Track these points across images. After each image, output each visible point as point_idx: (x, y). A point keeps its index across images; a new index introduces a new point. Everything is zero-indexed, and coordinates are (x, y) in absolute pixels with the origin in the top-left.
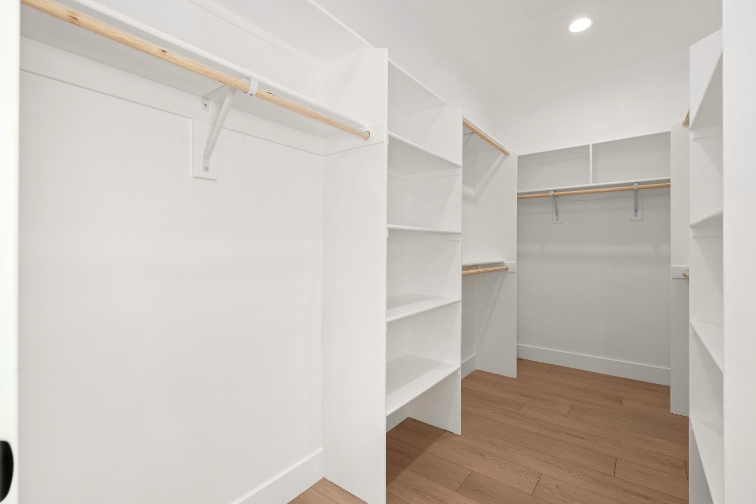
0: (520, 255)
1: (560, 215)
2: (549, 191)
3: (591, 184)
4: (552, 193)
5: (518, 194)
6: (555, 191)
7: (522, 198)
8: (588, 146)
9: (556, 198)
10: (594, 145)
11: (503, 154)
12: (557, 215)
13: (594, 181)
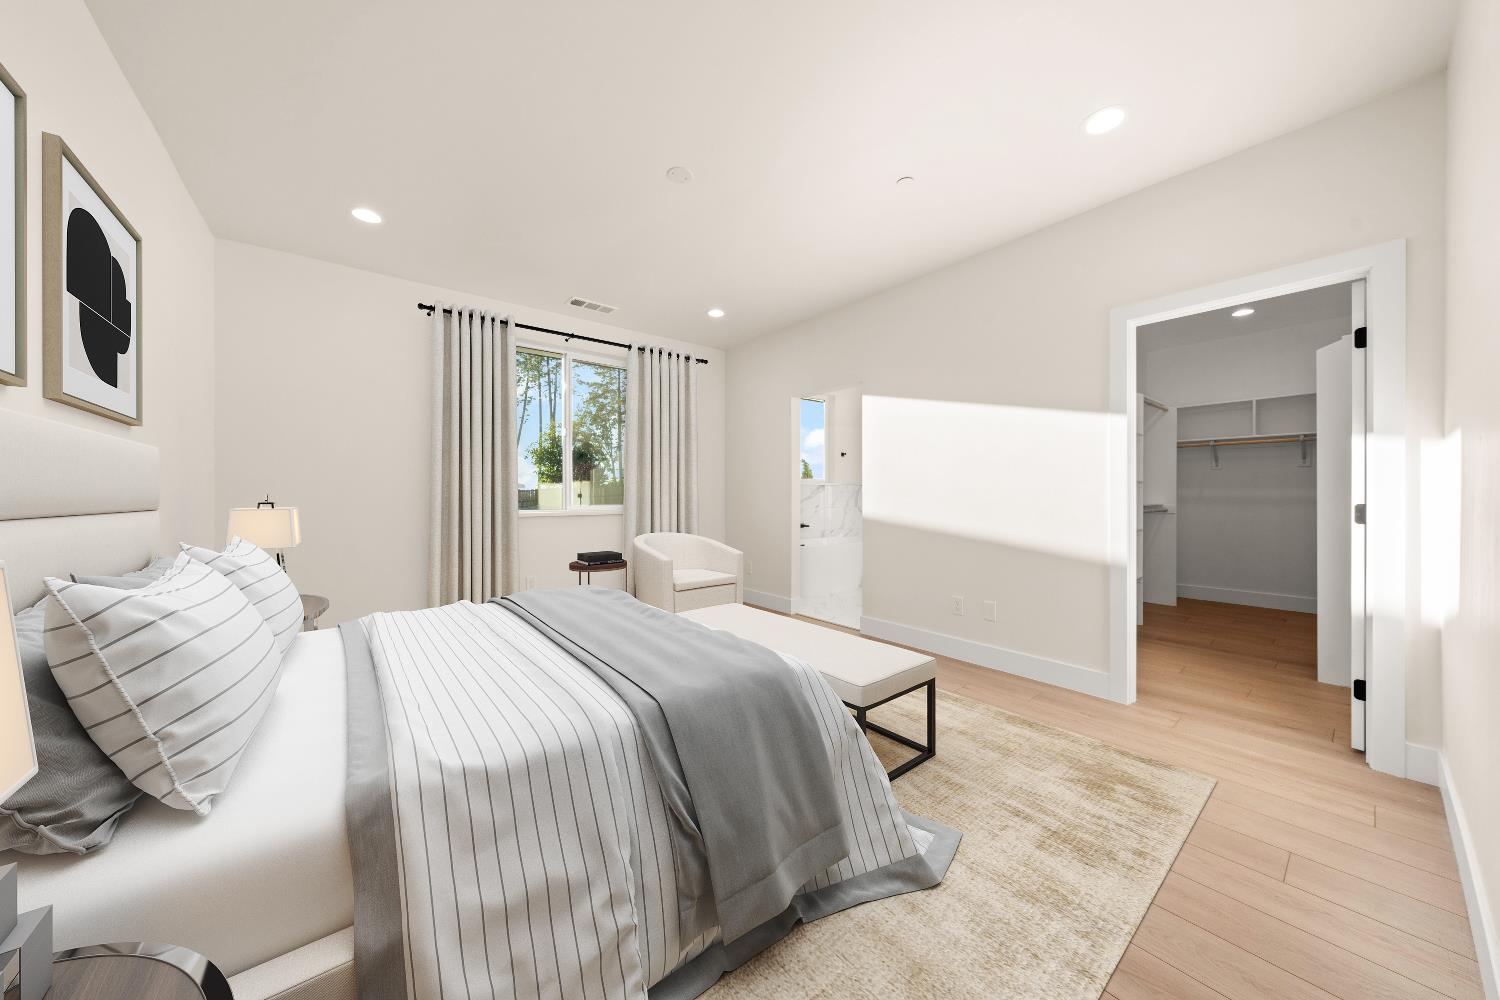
0: (1180, 500)
1: (1220, 461)
2: (1208, 441)
3: (1255, 436)
4: (1211, 443)
5: (1178, 443)
6: (1215, 441)
7: (1181, 446)
8: (1251, 402)
9: (1215, 448)
10: (1257, 401)
11: (1160, 411)
12: (1217, 461)
13: (1258, 432)
